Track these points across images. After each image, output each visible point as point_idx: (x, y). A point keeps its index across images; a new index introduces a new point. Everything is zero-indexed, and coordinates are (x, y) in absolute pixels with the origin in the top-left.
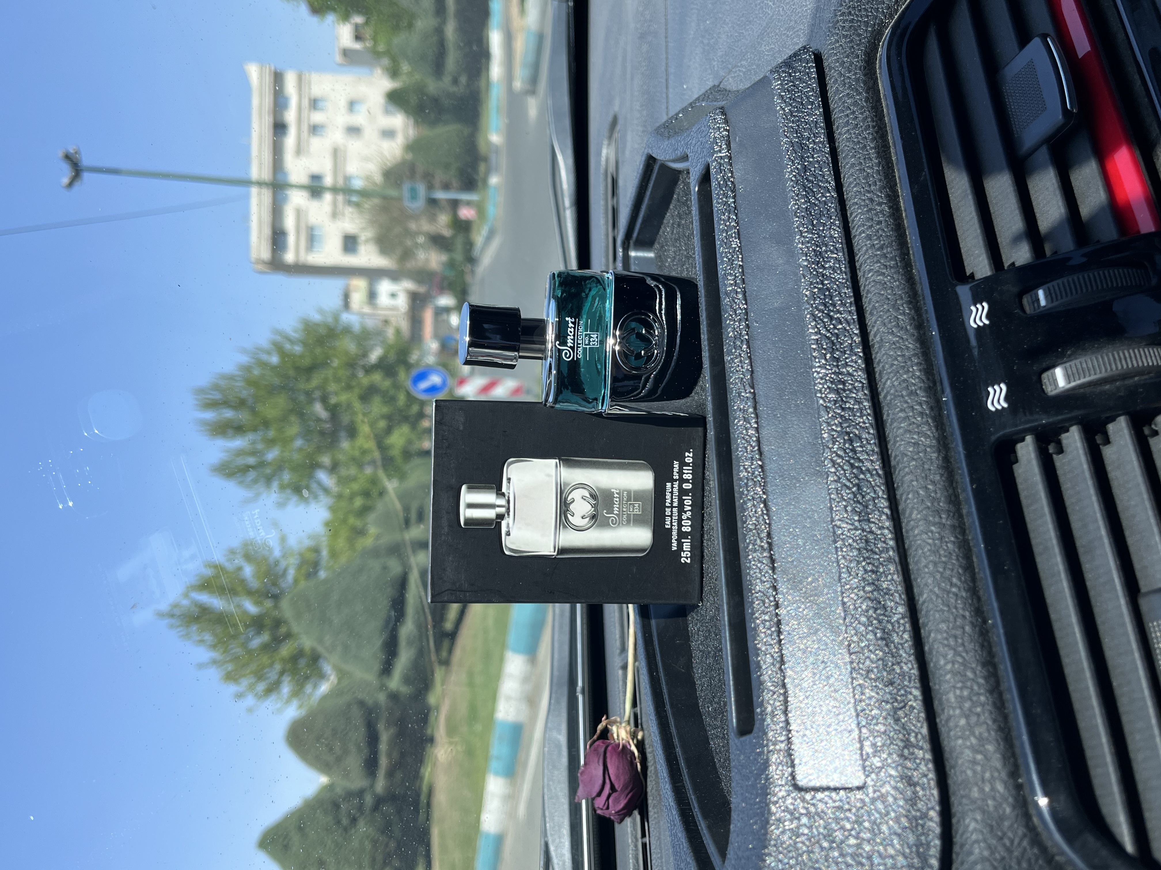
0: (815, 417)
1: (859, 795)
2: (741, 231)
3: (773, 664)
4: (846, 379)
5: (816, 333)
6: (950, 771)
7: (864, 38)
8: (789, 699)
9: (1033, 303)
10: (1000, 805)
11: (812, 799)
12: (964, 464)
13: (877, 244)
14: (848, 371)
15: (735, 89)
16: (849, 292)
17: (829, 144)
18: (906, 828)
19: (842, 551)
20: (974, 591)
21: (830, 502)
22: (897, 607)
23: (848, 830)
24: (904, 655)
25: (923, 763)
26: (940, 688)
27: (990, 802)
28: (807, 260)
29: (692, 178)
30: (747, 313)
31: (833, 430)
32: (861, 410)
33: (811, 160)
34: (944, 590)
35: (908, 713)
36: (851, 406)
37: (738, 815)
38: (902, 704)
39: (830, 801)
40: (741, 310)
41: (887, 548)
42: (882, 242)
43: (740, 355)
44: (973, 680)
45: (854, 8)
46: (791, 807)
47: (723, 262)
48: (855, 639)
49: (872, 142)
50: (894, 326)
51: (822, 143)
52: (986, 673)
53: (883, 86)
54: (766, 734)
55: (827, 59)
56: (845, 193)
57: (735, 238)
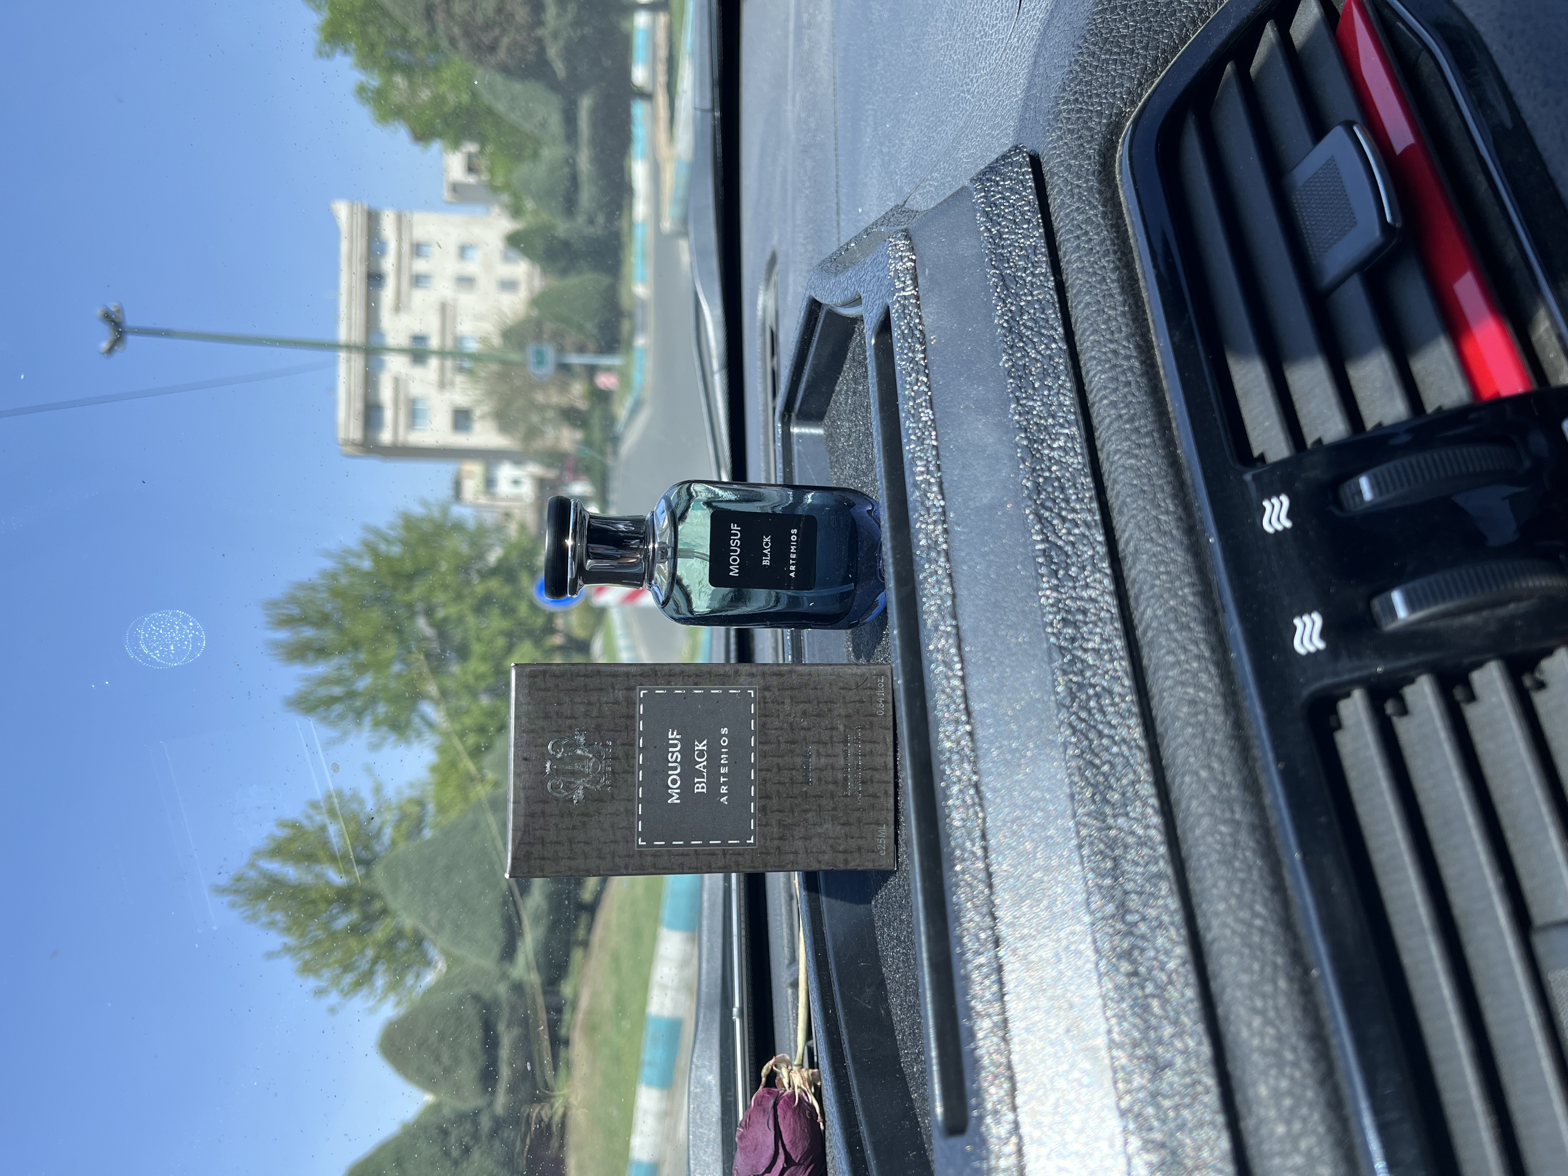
2: (934, 398)
3: (993, 1031)
4: (1086, 606)
5: (1042, 541)
7: (1098, 133)
8: (1017, 1085)
9: (1353, 495)
12: (1264, 732)
13: (1125, 414)
14: (1090, 595)
16: (1088, 481)
17: (1054, 275)
20: (1287, 923)
21: (1071, 787)
22: (1174, 948)
24: (1188, 1022)
26: (1244, 1075)
29: (867, 327)
30: (944, 513)
32: (1110, 651)
33: (1029, 298)
36: (1097, 646)
40: (937, 508)
41: (1156, 857)
42: (1132, 412)
43: (936, 571)
44: (1294, 1063)
45: (1082, 94)
47: (909, 441)
49: (1113, 273)
50: (1154, 530)
51: (1044, 275)
52: (1313, 1054)
53: (1125, 197)
54: (985, 1140)
55: (1048, 163)
56: (1078, 344)
57: (927, 408)
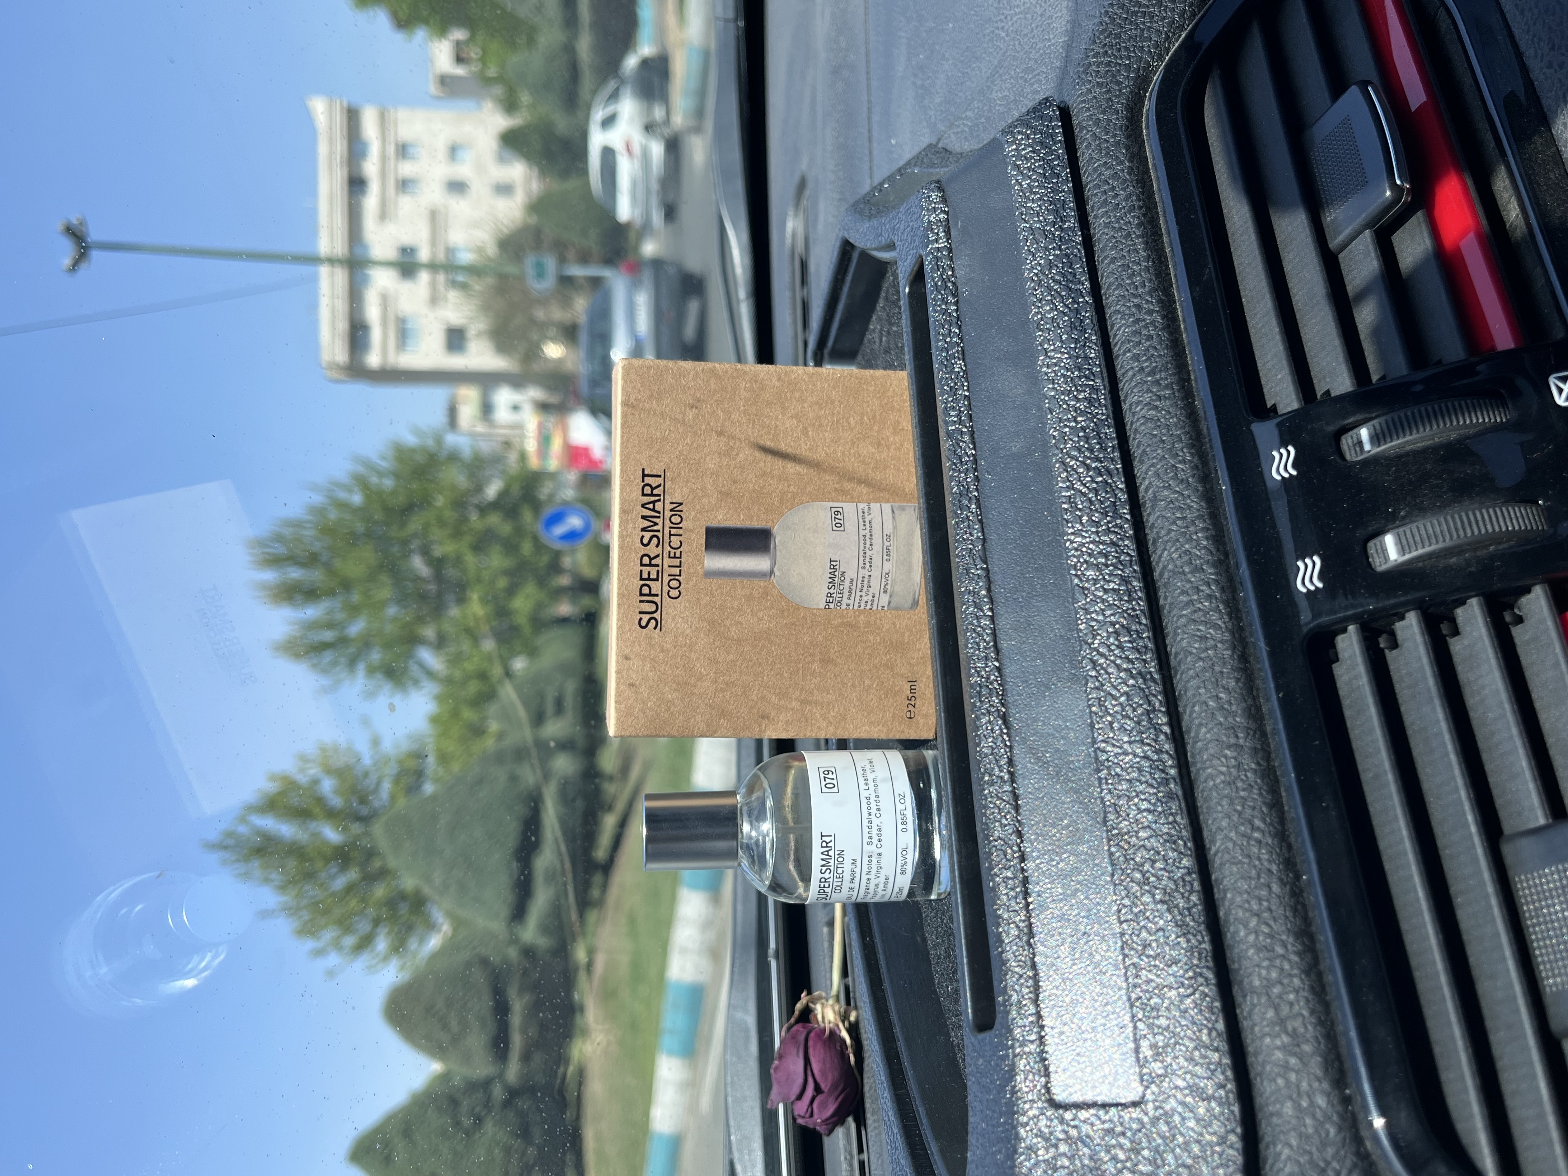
0: (1068, 602)
1: (1135, 1113)
2: (966, 348)
3: (1018, 936)
4: (1109, 549)
5: (1068, 488)
6: (1256, 1079)
7: (1126, 87)
8: (1041, 984)
9: (1354, 445)
10: (1322, 1124)
11: (1073, 1120)
12: (1267, 664)
13: (1147, 366)
14: (1111, 539)
15: (958, 150)
16: (1110, 431)
17: (1081, 230)
18: (1199, 1157)
19: (1107, 784)
20: (1282, 835)
21: (1091, 717)
22: (1182, 859)
23: (1122, 1161)
24: (1192, 924)
25: (1219, 1070)
26: (1240, 969)
27: (1308, 1121)
28: (1054, 388)
29: (901, 275)
30: (975, 461)
31: (1093, 619)
32: (1129, 592)
33: (1058, 252)
34: (1244, 835)
35: (1198, 1002)
36: (1116, 587)
37: (977, 1140)
38: (1189, 991)
39: (1098, 1122)
40: (968, 456)
41: (1167, 780)
42: (1154, 364)
43: (968, 517)
44: (1283, 956)
45: (1111, 46)
46: (1046, 1131)
47: (943, 392)
48: (1126, 902)
49: (1138, 229)
50: (1172, 478)
51: (1072, 229)
52: (1300, 947)
53: (1152, 151)
54: (1010, 1031)
55: (1077, 116)
56: (1104, 298)
57: (959, 360)
